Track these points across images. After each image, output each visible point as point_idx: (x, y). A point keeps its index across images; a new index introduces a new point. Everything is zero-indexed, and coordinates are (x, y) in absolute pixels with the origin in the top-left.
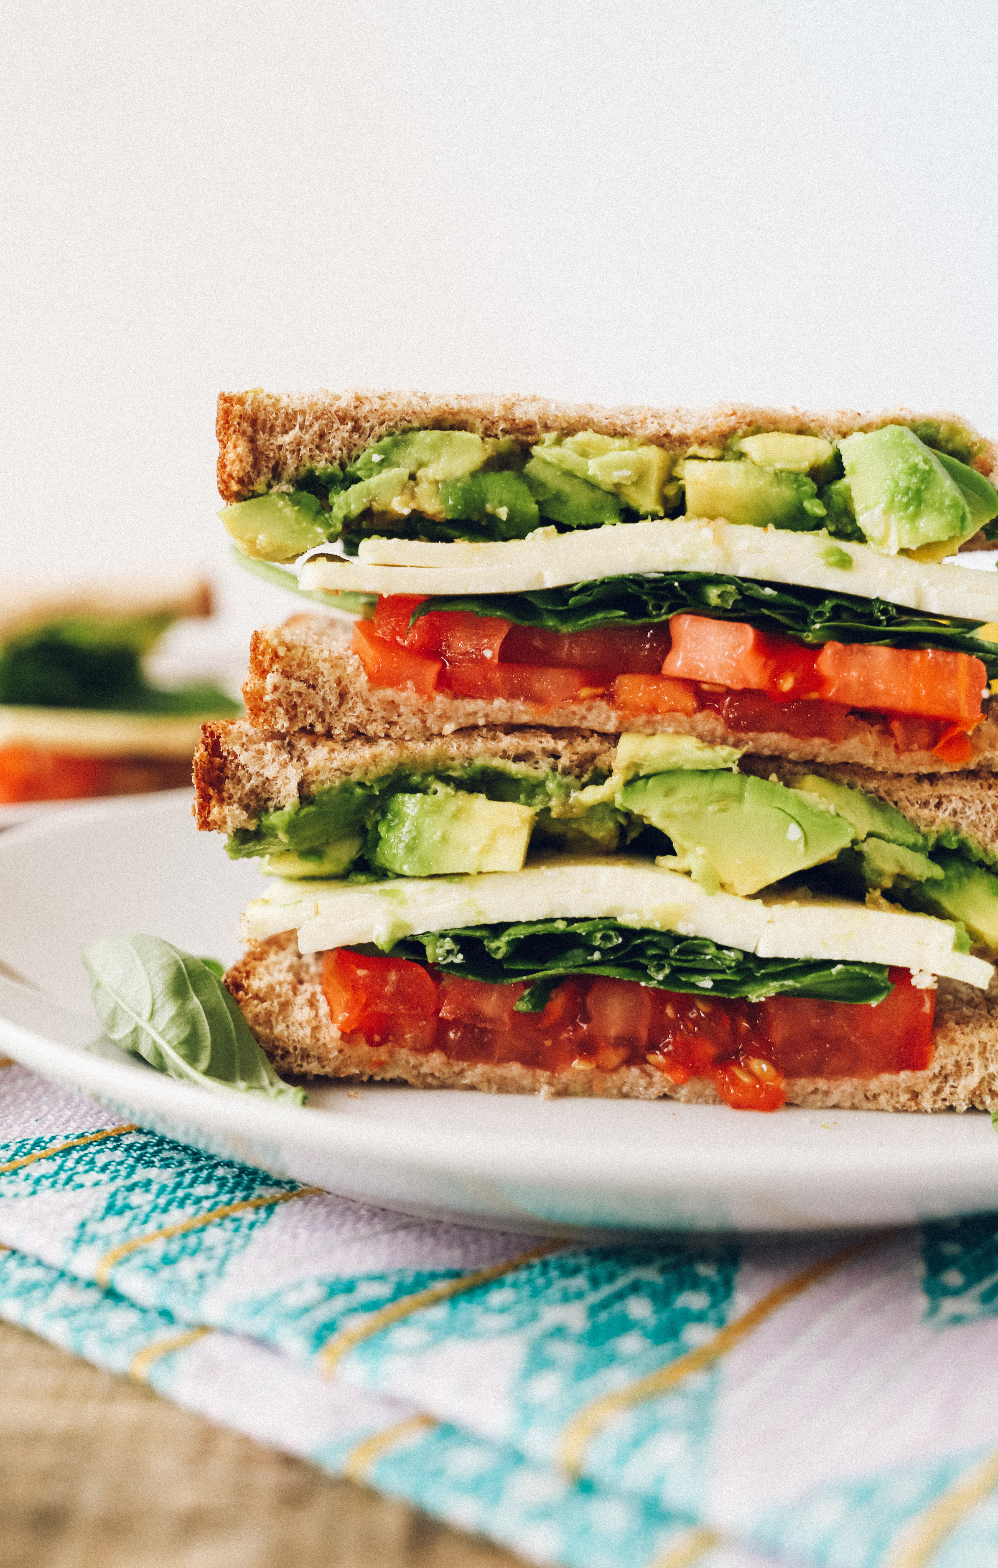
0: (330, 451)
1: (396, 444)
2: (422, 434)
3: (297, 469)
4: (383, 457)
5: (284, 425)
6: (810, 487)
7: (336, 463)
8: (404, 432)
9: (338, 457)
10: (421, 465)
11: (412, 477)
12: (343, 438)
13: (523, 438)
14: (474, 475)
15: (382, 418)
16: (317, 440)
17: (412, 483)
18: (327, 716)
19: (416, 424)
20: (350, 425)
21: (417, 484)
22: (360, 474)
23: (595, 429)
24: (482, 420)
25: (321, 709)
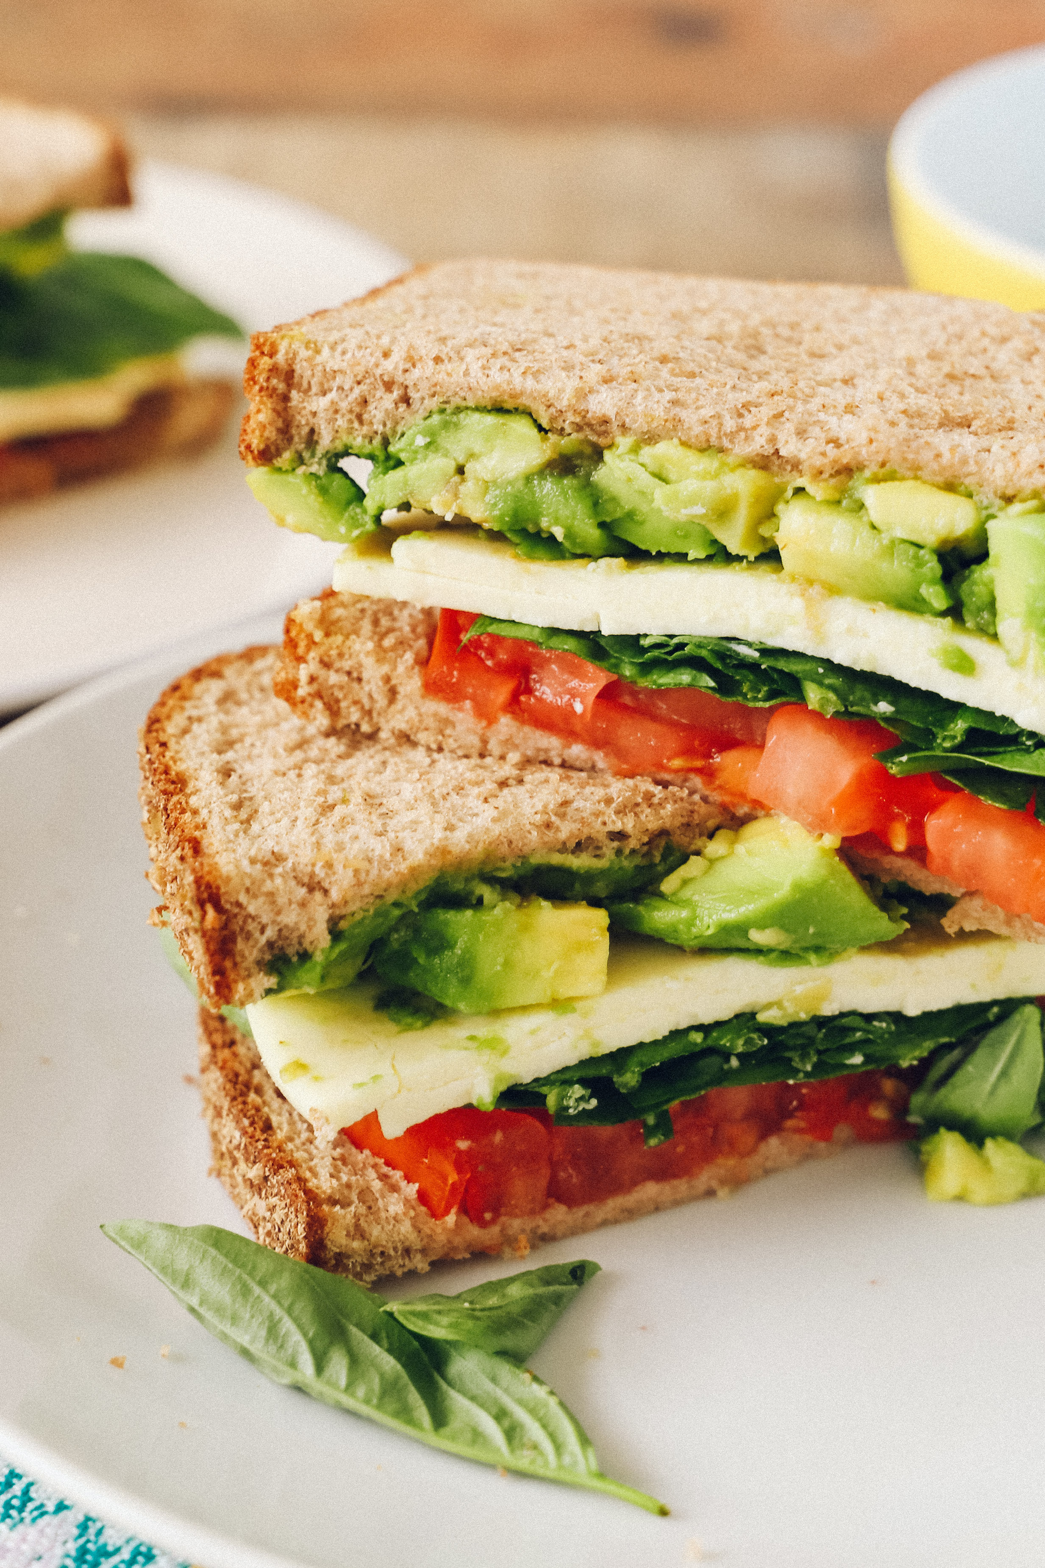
0: (371, 423)
1: (446, 425)
2: (477, 416)
3: (333, 441)
4: (428, 440)
5: (321, 384)
6: (933, 567)
7: (377, 441)
8: (458, 410)
9: (379, 432)
10: (472, 456)
11: (461, 470)
12: (386, 410)
13: (593, 438)
14: (528, 479)
15: (433, 389)
16: (357, 409)
17: (457, 478)
18: (375, 715)
19: (471, 404)
20: (396, 394)
21: (463, 480)
22: (403, 456)
23: (683, 439)
24: (549, 406)
25: (367, 707)
